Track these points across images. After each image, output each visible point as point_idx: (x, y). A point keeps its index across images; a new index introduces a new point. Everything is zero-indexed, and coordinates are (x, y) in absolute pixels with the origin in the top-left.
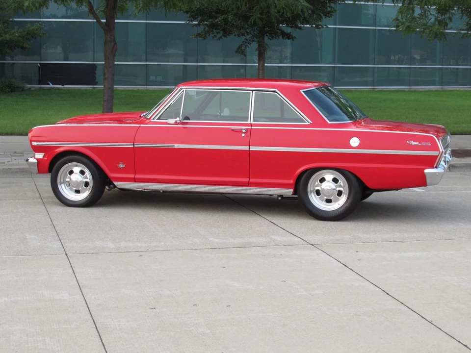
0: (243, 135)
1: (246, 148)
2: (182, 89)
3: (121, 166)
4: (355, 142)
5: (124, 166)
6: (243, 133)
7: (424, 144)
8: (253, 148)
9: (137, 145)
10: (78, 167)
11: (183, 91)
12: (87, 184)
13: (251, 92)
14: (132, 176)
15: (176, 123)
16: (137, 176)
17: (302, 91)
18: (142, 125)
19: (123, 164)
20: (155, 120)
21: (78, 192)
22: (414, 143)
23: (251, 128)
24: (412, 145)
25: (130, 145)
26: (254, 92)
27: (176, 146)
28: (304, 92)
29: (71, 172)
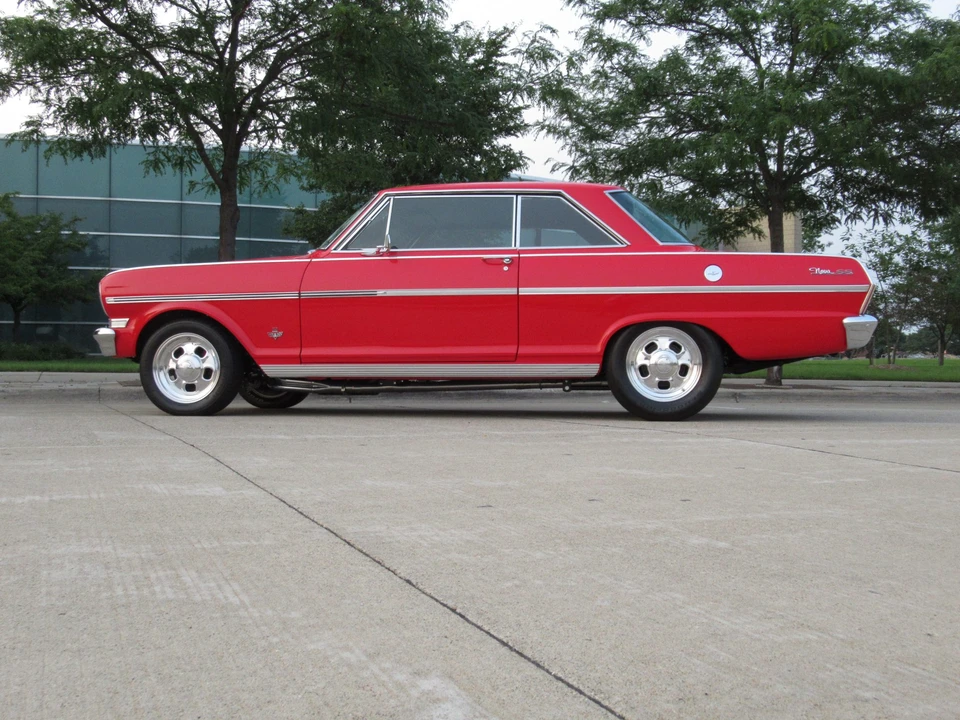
0: (506, 268)
1: (512, 291)
2: (387, 196)
3: (276, 334)
4: (713, 273)
5: (280, 334)
6: (506, 265)
7: (840, 272)
8: (524, 291)
9: (305, 294)
10: (193, 342)
11: (389, 200)
12: (208, 373)
13: (515, 196)
14: (295, 352)
15: (378, 253)
16: (306, 352)
17: (606, 193)
18: (314, 260)
19: (279, 331)
20: (339, 251)
21: (190, 388)
22: (823, 272)
23: (519, 257)
24: (818, 274)
25: (293, 295)
26: (520, 197)
27: (380, 293)
28: (610, 194)
29: (179, 353)
